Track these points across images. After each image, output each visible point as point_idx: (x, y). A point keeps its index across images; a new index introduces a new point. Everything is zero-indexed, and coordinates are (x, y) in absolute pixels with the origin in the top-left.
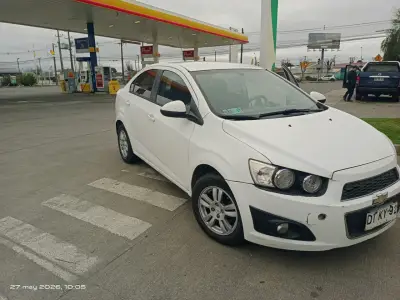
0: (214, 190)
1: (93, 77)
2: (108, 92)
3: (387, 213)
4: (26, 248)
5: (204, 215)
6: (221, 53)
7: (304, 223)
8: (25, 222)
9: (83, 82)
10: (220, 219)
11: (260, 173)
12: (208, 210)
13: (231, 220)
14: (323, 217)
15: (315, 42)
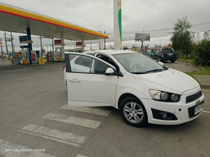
0: (132, 104)
1: (30, 56)
2: (39, 64)
3: (201, 108)
4: (49, 137)
5: (126, 115)
6: (94, 43)
7: (173, 113)
8: (40, 126)
9: (24, 58)
10: (134, 116)
11: (155, 95)
12: (128, 113)
13: (139, 116)
14: (180, 110)
15: (138, 37)
